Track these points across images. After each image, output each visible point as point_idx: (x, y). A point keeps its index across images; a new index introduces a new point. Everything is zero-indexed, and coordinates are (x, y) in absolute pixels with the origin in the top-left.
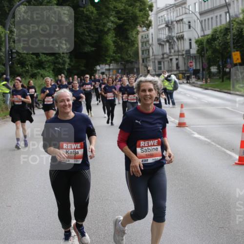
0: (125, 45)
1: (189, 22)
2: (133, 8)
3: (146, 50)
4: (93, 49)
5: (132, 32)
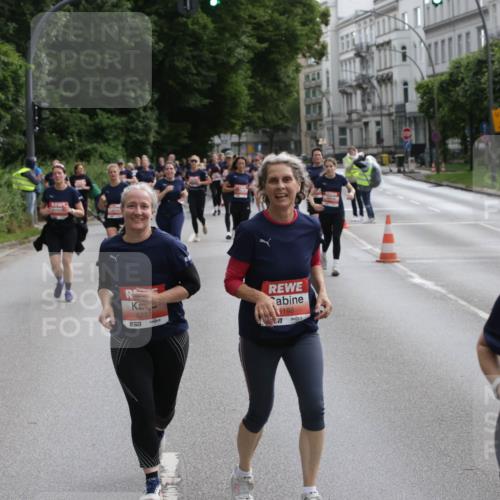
0: (271, 94)
1: (404, 48)
2: (288, 18)
3: (314, 104)
4: (207, 101)
5: (285, 67)
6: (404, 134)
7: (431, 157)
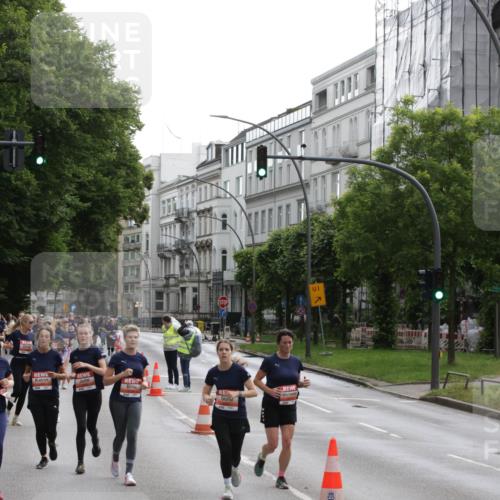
1: (224, 216)
2: (111, 179)
3: (133, 267)
5: (107, 228)
6: (220, 302)
7: (246, 327)
